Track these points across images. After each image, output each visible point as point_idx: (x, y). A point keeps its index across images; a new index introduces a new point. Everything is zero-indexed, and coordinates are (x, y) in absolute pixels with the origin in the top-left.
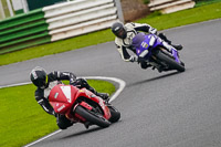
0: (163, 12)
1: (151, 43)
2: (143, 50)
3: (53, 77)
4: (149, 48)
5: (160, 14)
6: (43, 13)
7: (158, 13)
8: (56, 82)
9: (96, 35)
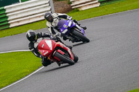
0: (80, 10)
1: (69, 25)
2: (64, 29)
3: (40, 36)
4: (68, 28)
5: (78, 11)
6: (5, 10)
7: (77, 10)
8: (41, 38)
9: (38, 23)
